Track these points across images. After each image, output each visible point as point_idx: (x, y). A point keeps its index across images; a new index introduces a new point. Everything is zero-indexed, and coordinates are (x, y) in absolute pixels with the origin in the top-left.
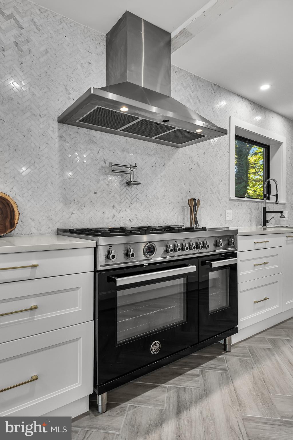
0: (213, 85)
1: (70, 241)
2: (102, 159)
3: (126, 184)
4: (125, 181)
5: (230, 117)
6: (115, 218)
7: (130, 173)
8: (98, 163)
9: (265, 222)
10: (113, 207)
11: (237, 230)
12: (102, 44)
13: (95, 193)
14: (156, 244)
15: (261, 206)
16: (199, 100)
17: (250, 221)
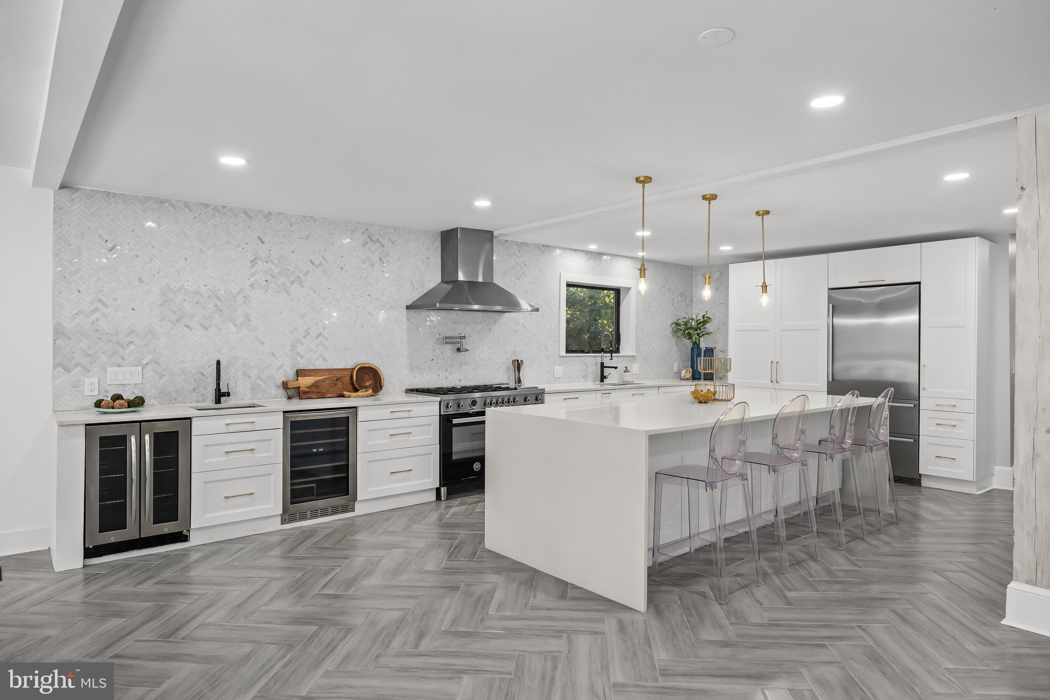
0: (541, 247)
1: (417, 397)
2: (438, 332)
3: (456, 351)
4: (456, 348)
5: (560, 274)
6: (447, 379)
7: (460, 342)
8: (435, 335)
9: (603, 378)
10: (446, 370)
11: (544, 389)
12: (437, 240)
13: (432, 360)
14: (478, 400)
15: (599, 361)
16: (525, 265)
17: (585, 376)
